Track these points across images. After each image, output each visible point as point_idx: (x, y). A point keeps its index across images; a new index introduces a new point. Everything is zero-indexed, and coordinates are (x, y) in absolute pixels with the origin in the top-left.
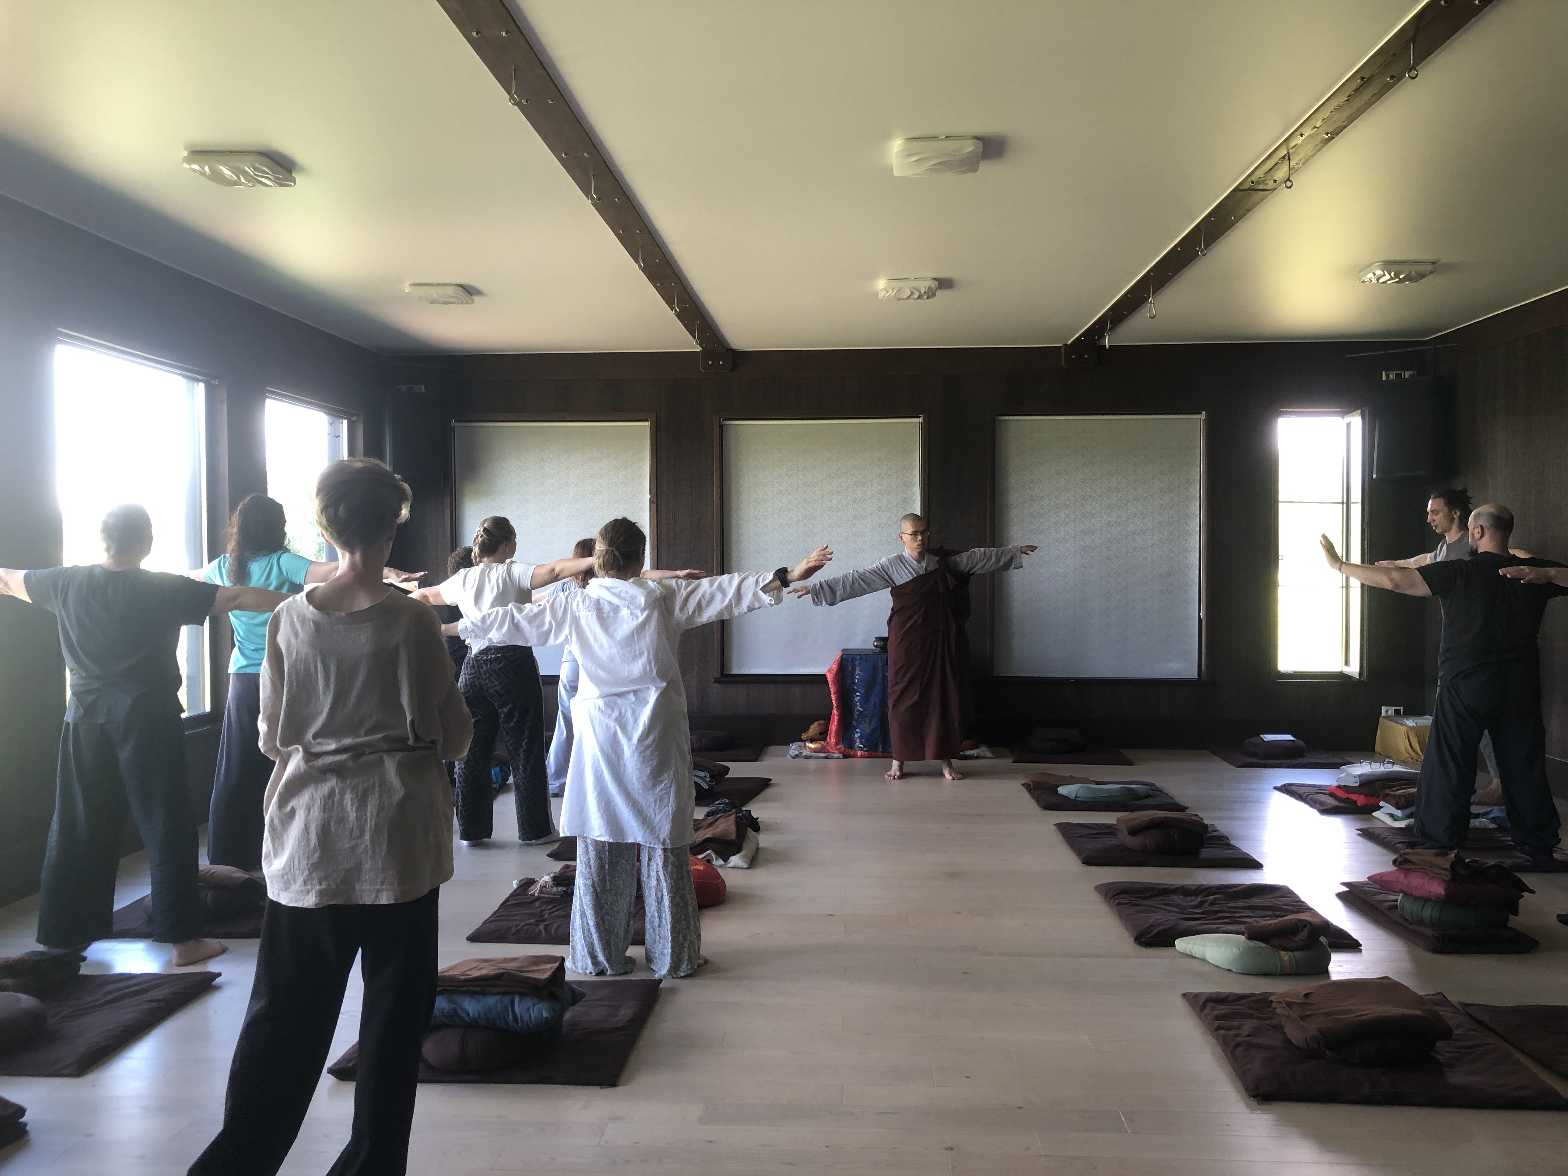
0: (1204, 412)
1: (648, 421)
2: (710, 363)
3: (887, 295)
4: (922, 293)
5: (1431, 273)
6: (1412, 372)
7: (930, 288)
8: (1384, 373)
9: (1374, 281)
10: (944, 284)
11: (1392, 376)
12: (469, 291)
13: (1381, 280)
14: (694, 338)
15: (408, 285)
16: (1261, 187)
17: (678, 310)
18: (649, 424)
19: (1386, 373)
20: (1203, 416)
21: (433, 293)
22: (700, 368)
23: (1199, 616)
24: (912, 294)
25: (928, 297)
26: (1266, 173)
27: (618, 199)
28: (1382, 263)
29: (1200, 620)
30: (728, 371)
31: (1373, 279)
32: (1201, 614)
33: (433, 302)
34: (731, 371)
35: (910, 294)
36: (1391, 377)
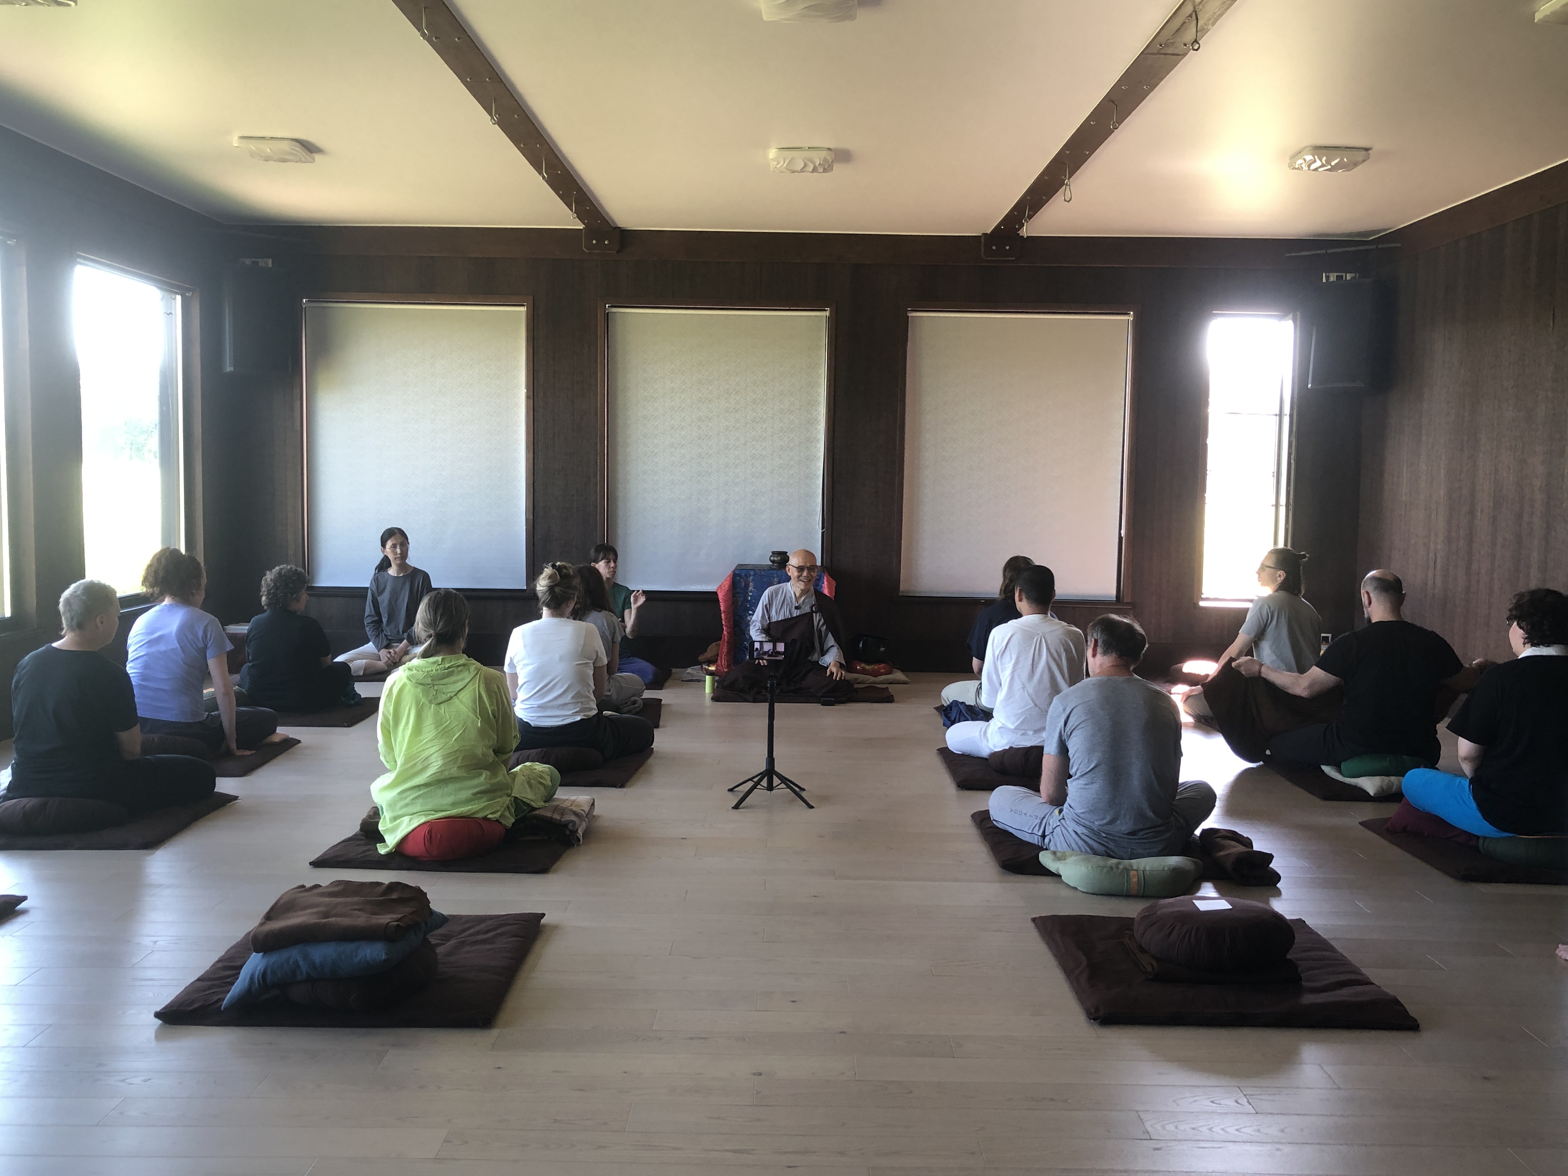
0: (1132, 313)
1: (524, 305)
2: (594, 242)
3: (778, 166)
4: (817, 165)
5: (1364, 161)
6: (1353, 275)
7: (825, 160)
8: (1324, 274)
9: (1305, 168)
10: (842, 156)
11: (1333, 277)
12: (309, 148)
13: (1313, 167)
14: (572, 210)
15: (236, 138)
16: (1170, 50)
17: (546, 176)
18: (526, 309)
19: (1326, 274)
20: (1130, 318)
21: (267, 148)
22: (583, 248)
23: (1120, 534)
24: (805, 165)
25: (825, 170)
26: (1173, 35)
27: (459, 39)
28: (1312, 148)
29: (1120, 538)
30: (615, 252)
31: (1303, 166)
32: (1123, 532)
33: (267, 159)
34: (618, 252)
35: (803, 166)
36: (1332, 279)
